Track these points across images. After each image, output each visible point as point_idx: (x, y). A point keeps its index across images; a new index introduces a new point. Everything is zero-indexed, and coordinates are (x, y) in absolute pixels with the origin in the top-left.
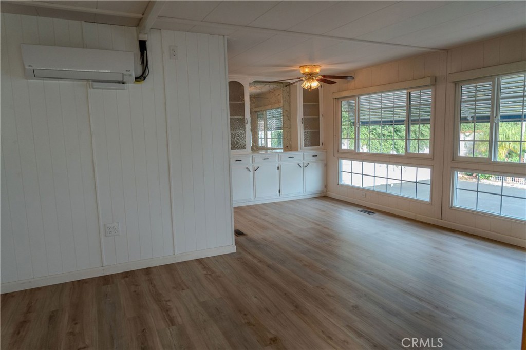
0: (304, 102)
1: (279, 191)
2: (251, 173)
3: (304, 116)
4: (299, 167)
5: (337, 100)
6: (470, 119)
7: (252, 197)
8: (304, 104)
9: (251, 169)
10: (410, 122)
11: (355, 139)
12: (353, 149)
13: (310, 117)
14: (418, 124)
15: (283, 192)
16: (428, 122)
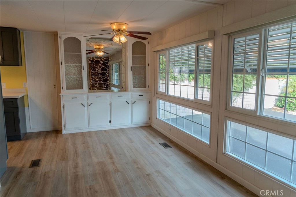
0: (133, 54)
1: (110, 122)
2: (86, 107)
3: (133, 65)
4: (127, 104)
5: (156, 53)
6: (250, 71)
7: (87, 126)
8: (133, 56)
9: (85, 104)
10: (198, 72)
11: (166, 84)
12: (164, 91)
13: (139, 66)
14: (203, 73)
15: (113, 122)
16: (209, 72)
